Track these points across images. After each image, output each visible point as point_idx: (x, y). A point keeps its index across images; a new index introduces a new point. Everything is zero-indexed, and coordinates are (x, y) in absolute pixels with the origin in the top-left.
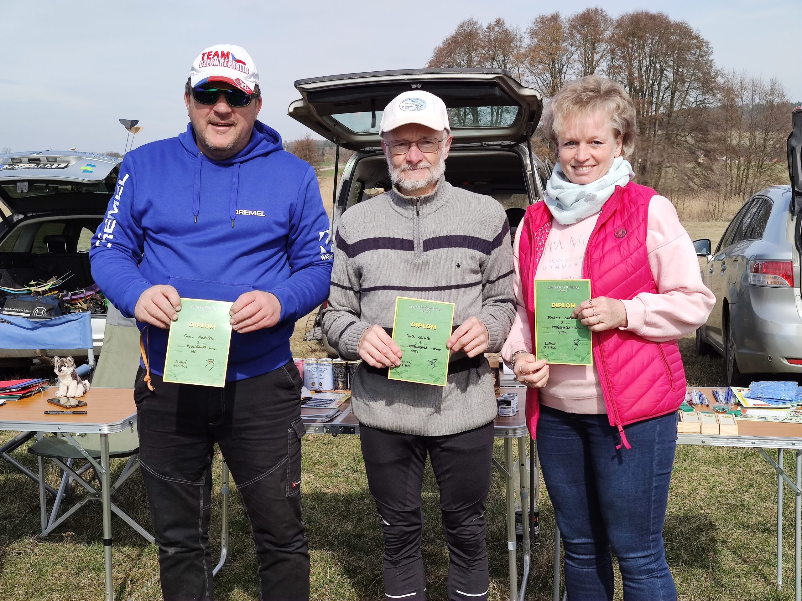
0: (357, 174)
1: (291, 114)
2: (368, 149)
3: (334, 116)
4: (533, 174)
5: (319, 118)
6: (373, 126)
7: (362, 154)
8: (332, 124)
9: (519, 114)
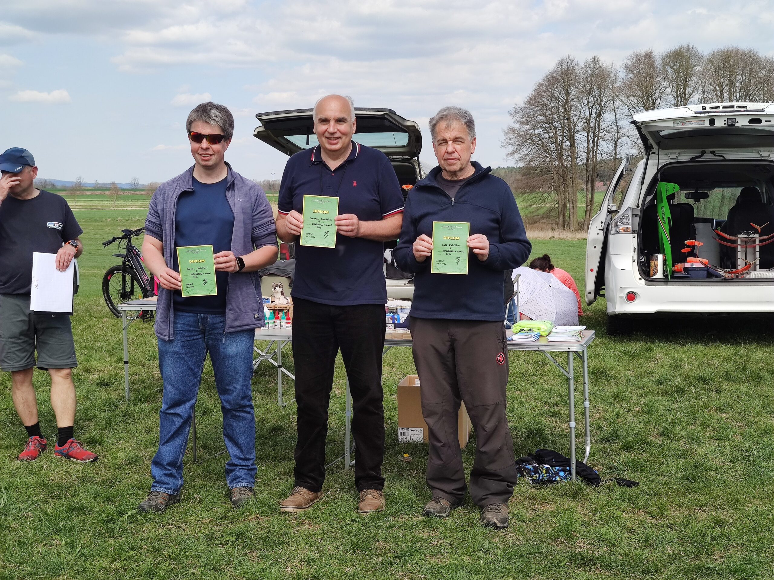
3: (287, 137)
6: (308, 144)
9: (409, 137)
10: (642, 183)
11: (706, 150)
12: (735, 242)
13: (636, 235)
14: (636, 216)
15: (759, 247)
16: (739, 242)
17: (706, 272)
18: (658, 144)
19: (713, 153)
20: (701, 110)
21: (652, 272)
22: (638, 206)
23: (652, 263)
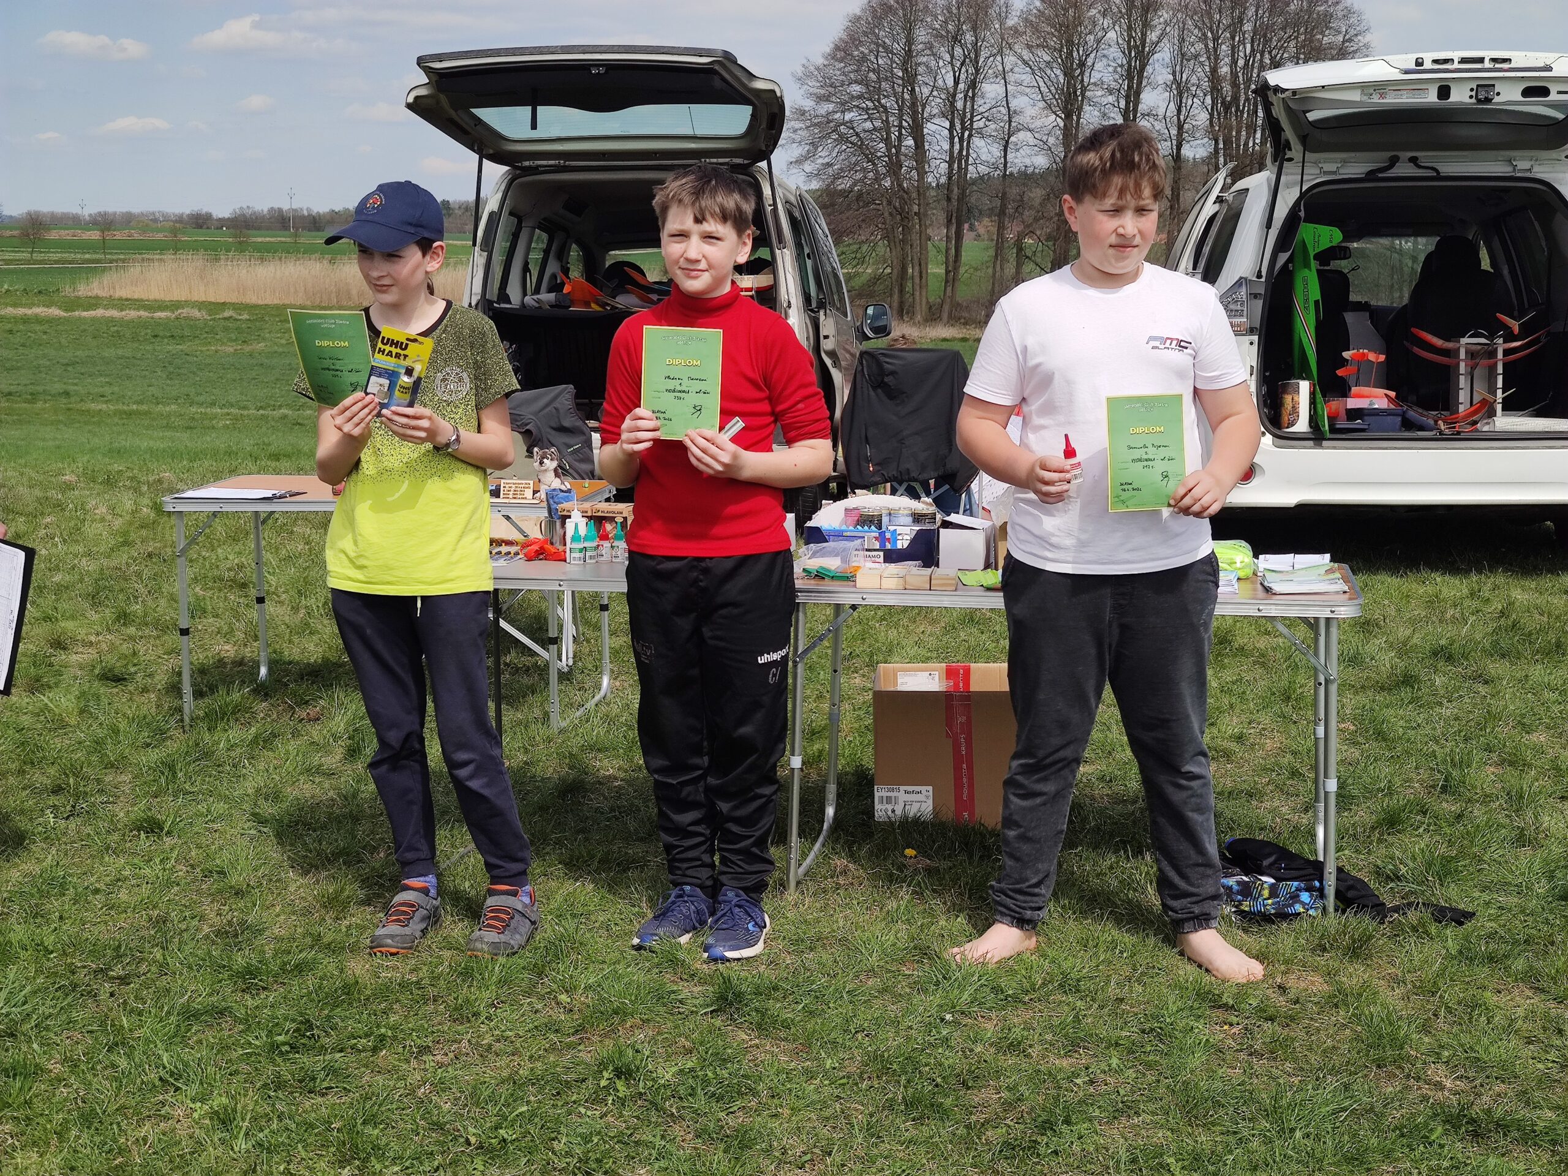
2: (527, 163)
3: (474, 110)
4: (775, 210)
5: (452, 113)
6: (534, 126)
7: (518, 172)
9: (753, 116)
10: (1269, 225)
11: (1401, 154)
12: (1453, 354)
13: (1255, 338)
14: (1256, 296)
15: (1505, 365)
16: (1462, 355)
17: (1400, 419)
18: (1304, 140)
19: (1413, 160)
20: (1413, 66)
21: (1285, 419)
22: (1259, 276)
23: (1288, 399)
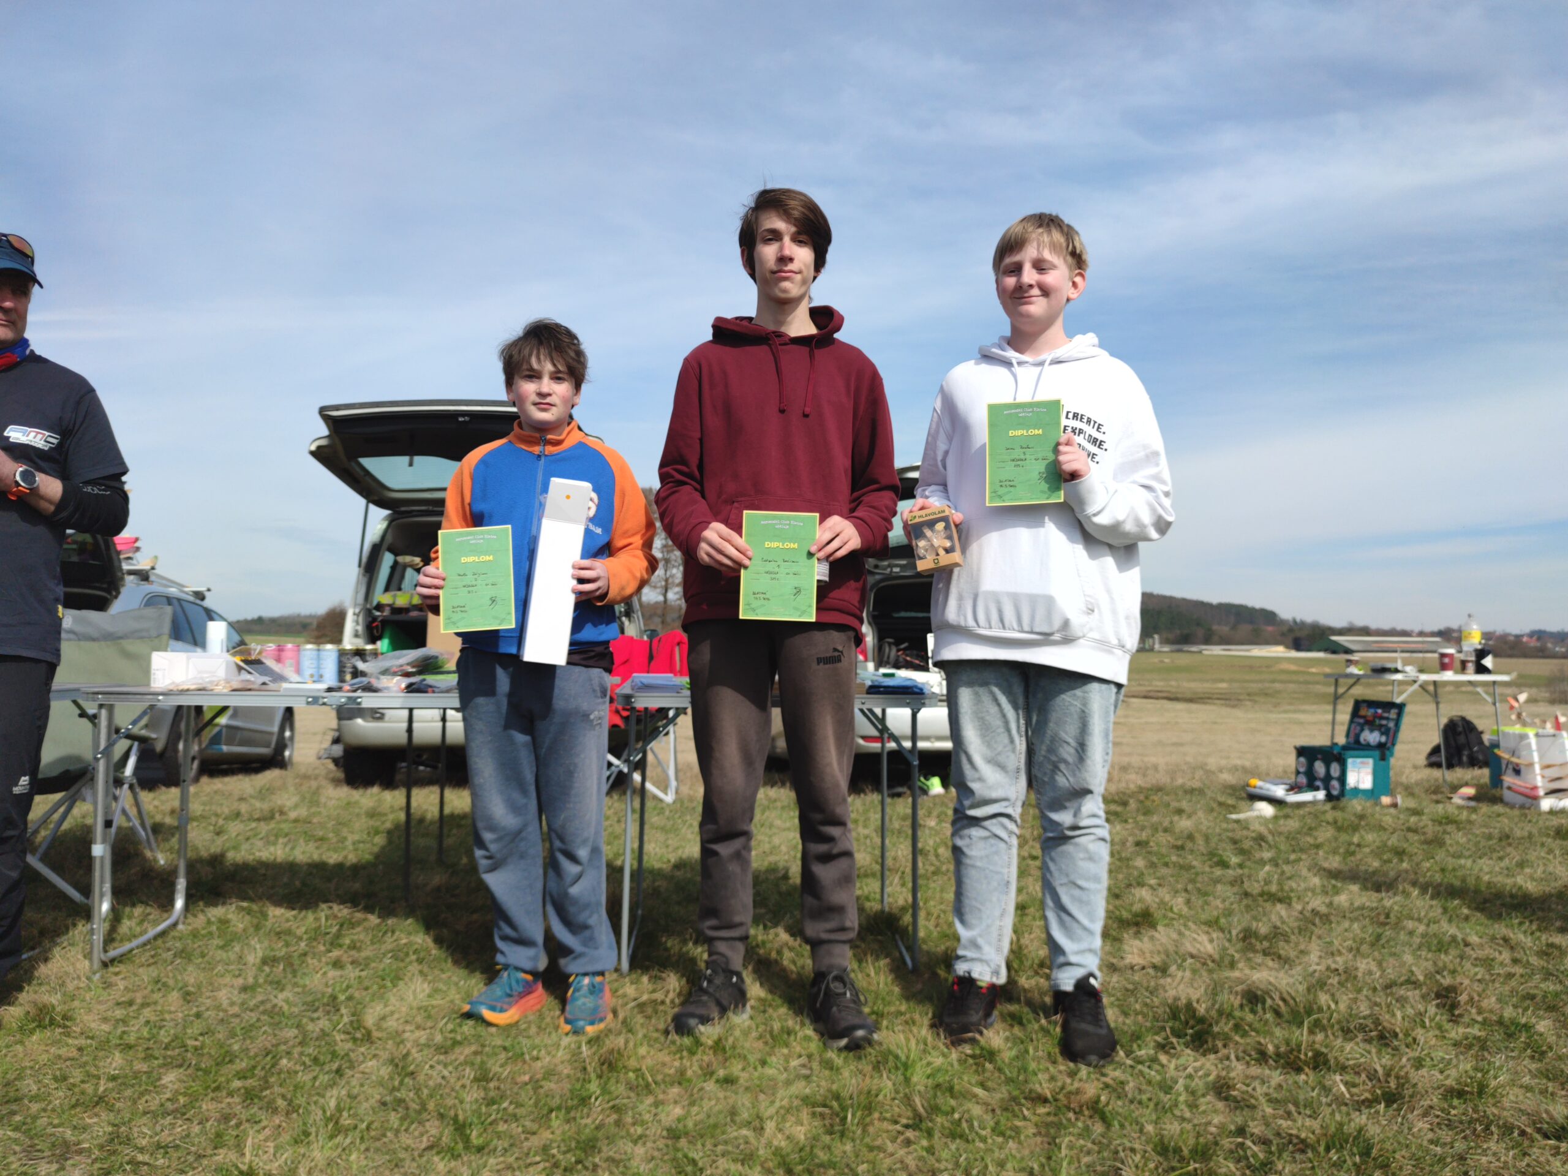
0: (389, 538)
1: (312, 453)
8: (362, 473)
